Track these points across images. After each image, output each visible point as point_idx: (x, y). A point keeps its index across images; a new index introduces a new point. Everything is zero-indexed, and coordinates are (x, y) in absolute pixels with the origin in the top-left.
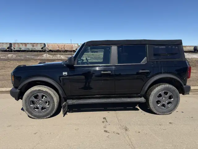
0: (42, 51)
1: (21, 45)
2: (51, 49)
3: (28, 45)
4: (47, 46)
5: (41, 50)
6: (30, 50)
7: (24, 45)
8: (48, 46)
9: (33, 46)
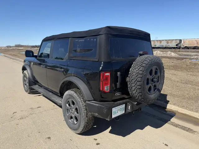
0: (177, 47)
1: (156, 42)
2: (187, 46)
3: (163, 42)
4: (182, 42)
5: (175, 47)
6: (164, 47)
7: (159, 42)
8: (184, 43)
9: (168, 43)
